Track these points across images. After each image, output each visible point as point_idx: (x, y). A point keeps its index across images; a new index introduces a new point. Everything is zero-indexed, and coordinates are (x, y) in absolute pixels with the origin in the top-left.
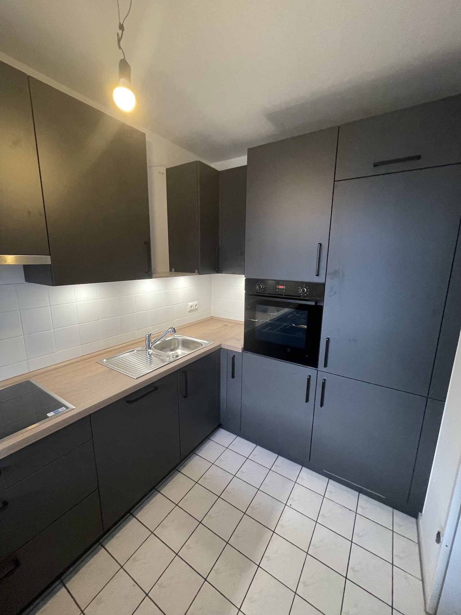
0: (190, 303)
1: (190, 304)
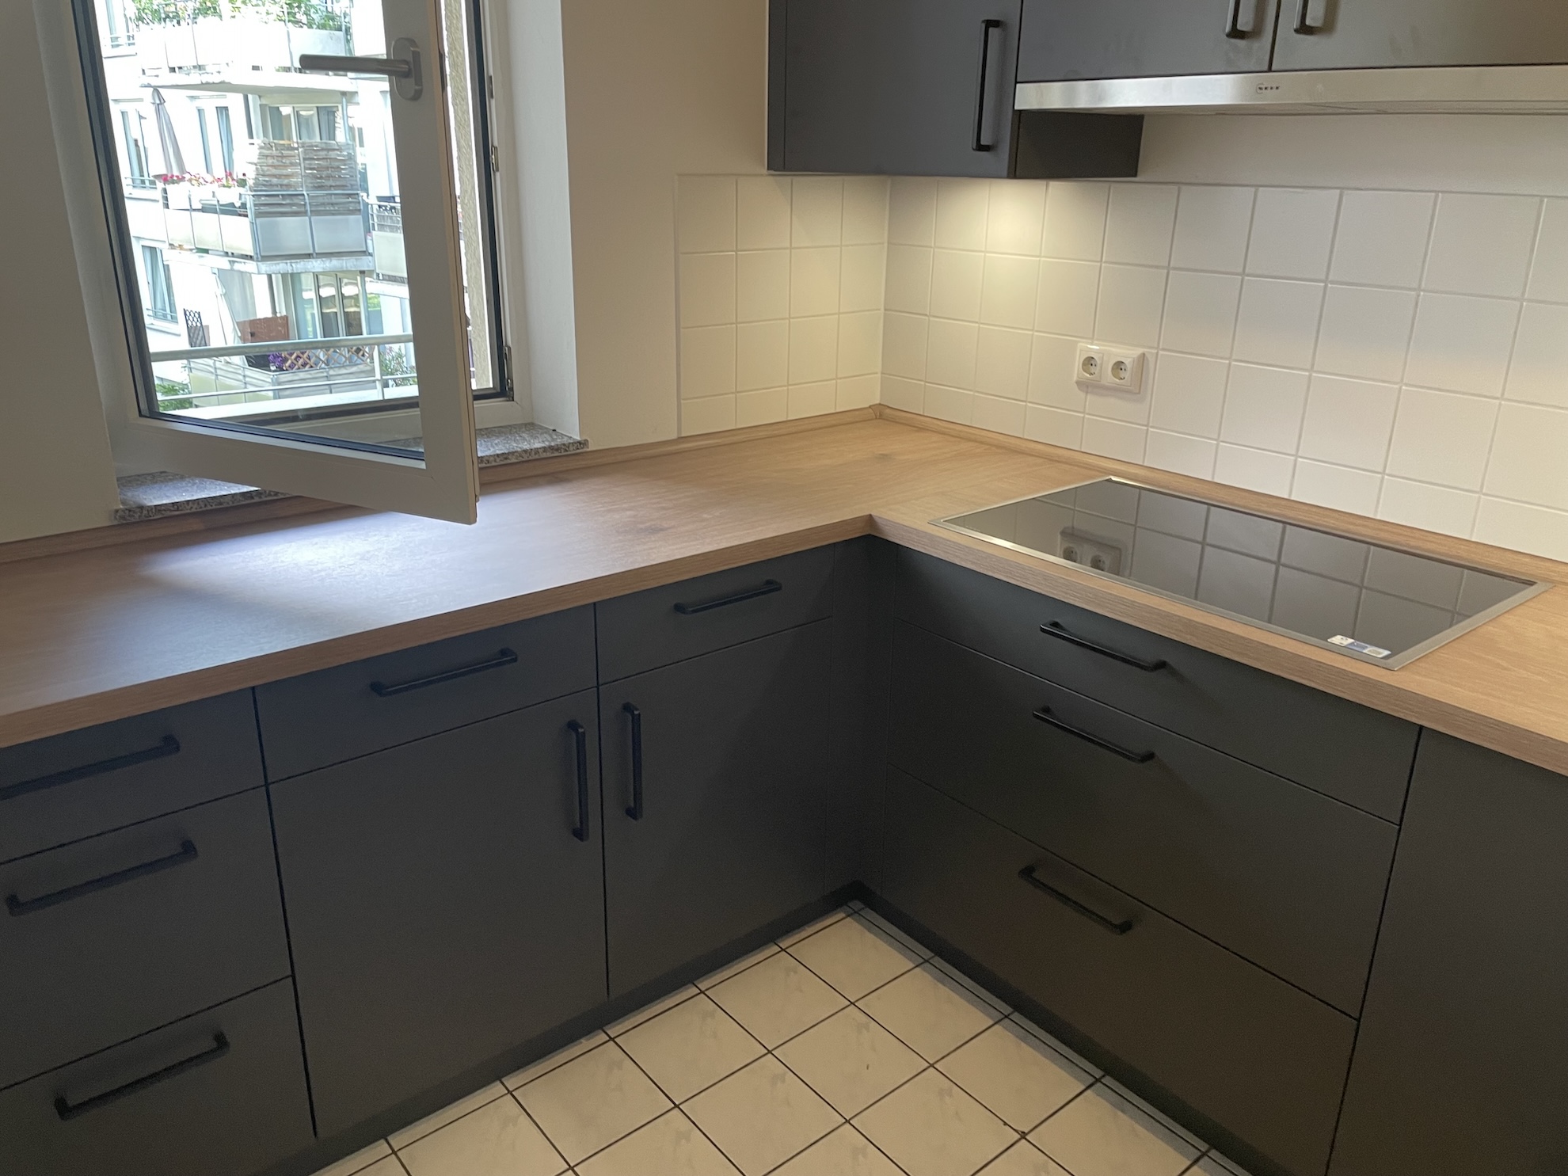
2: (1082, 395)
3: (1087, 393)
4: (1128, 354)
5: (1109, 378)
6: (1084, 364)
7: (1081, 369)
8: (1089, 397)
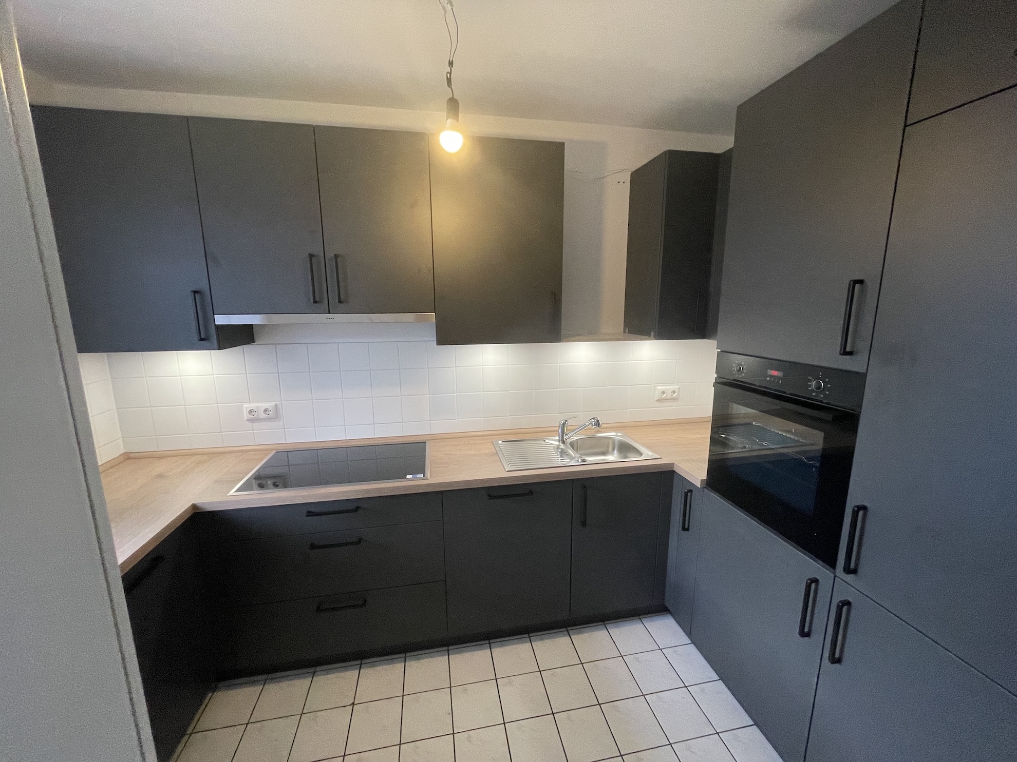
0: (661, 386)
1: (661, 388)
2: (251, 424)
3: (253, 423)
4: (269, 405)
5: (263, 415)
6: (249, 412)
7: (248, 414)
8: (254, 424)
